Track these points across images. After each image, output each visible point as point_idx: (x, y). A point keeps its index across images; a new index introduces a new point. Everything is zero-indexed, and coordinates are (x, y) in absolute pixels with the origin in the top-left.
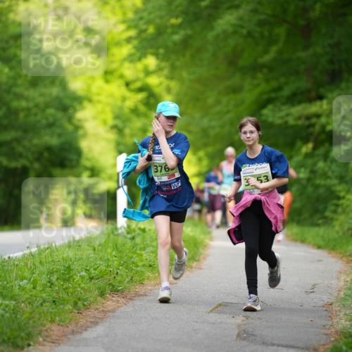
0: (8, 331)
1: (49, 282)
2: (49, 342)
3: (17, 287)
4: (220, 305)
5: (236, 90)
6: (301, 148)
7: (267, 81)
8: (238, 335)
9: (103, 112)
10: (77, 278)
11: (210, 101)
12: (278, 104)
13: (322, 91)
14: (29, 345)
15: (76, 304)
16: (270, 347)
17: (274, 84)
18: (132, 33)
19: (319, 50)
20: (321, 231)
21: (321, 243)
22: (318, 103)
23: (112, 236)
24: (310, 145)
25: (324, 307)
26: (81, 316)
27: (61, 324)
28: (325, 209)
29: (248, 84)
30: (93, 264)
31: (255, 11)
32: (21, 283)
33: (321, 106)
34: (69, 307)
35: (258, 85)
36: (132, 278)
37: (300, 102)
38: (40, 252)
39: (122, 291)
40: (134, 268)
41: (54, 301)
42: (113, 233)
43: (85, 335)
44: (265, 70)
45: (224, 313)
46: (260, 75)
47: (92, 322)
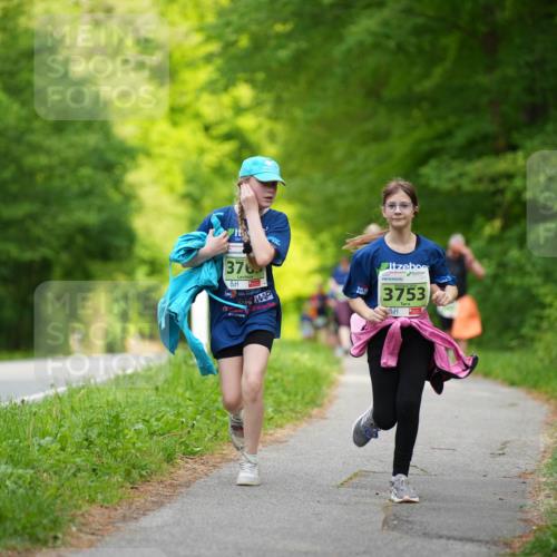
0: (23, 515)
1: (87, 440)
2: (87, 533)
3: (37, 448)
4: (356, 475)
5: (379, 137)
6: (482, 227)
7: (429, 122)
8: (385, 522)
9: (168, 172)
10: (130, 434)
11: (338, 154)
12: (446, 158)
13: (516, 137)
14: (56, 538)
15: (128, 474)
16: (435, 541)
17: (439, 126)
18: (214, 47)
19: (510, 72)
20: (515, 358)
21: (516, 377)
22: (510, 156)
23: (184, 368)
24: (497, 224)
25: (520, 477)
26: (137, 493)
27: (106, 504)
28: (522, 323)
29: (398, 126)
30: (155, 412)
31: (408, 11)
32: (42, 441)
33: (514, 162)
34: (118, 478)
35: (414, 128)
36: (217, 432)
37: (480, 155)
38: (72, 393)
39: (201, 454)
40: (219, 417)
41: (94, 470)
42: (185, 362)
43: (145, 522)
44: (425, 105)
45: (361, 488)
46: (416, 113)
47: (153, 502)
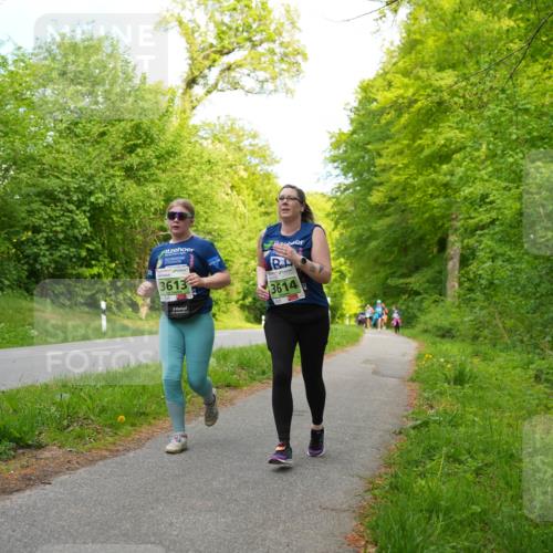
5: (377, 272)
11: (367, 276)
17: (393, 271)
19: (411, 257)
24: (407, 296)
28: (412, 322)
29: (382, 270)
31: (385, 241)
44: (389, 265)
46: (387, 267)
